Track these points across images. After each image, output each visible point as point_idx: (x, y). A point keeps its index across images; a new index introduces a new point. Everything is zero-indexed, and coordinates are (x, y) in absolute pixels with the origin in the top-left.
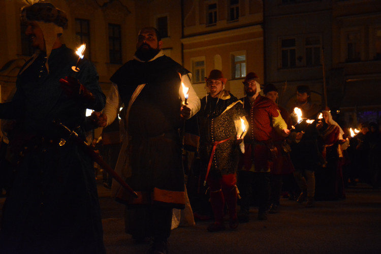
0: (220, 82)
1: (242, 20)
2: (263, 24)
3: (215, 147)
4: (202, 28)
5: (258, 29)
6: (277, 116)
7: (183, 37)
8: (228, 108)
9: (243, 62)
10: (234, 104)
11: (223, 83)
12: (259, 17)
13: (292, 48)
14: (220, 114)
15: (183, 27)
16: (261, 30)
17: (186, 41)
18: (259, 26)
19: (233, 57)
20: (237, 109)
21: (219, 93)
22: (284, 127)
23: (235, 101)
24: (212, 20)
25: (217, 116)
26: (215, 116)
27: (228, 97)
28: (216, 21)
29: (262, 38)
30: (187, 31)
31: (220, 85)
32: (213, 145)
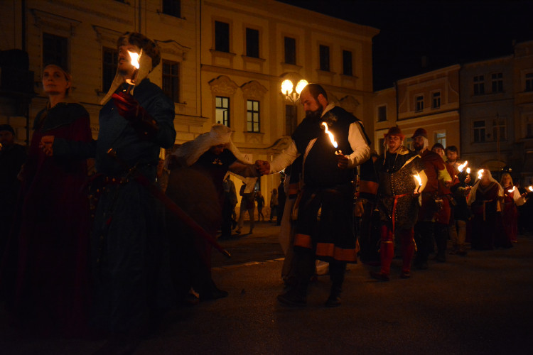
0: (398, 137)
1: (442, 108)
2: (459, 110)
3: (396, 201)
4: (413, 114)
5: (455, 114)
6: (443, 169)
7: (398, 120)
8: (407, 162)
9: (443, 138)
10: (413, 158)
11: (401, 140)
12: (456, 105)
13: (482, 128)
14: (399, 169)
15: (398, 113)
16: (458, 114)
17: (399, 123)
18: (456, 112)
19: (436, 134)
20: (416, 163)
21: (397, 149)
22: (449, 179)
23: (413, 156)
24: (419, 107)
25: (396, 171)
26: (394, 171)
27: (406, 152)
28: (422, 108)
29: (458, 121)
30: (401, 116)
31: (399, 140)
32: (394, 199)
